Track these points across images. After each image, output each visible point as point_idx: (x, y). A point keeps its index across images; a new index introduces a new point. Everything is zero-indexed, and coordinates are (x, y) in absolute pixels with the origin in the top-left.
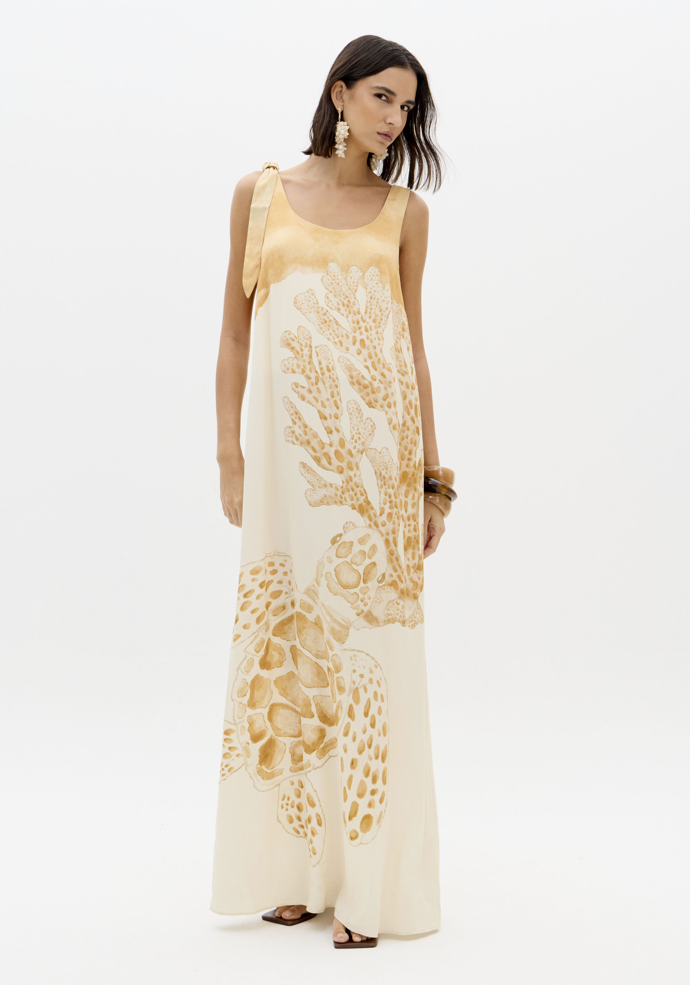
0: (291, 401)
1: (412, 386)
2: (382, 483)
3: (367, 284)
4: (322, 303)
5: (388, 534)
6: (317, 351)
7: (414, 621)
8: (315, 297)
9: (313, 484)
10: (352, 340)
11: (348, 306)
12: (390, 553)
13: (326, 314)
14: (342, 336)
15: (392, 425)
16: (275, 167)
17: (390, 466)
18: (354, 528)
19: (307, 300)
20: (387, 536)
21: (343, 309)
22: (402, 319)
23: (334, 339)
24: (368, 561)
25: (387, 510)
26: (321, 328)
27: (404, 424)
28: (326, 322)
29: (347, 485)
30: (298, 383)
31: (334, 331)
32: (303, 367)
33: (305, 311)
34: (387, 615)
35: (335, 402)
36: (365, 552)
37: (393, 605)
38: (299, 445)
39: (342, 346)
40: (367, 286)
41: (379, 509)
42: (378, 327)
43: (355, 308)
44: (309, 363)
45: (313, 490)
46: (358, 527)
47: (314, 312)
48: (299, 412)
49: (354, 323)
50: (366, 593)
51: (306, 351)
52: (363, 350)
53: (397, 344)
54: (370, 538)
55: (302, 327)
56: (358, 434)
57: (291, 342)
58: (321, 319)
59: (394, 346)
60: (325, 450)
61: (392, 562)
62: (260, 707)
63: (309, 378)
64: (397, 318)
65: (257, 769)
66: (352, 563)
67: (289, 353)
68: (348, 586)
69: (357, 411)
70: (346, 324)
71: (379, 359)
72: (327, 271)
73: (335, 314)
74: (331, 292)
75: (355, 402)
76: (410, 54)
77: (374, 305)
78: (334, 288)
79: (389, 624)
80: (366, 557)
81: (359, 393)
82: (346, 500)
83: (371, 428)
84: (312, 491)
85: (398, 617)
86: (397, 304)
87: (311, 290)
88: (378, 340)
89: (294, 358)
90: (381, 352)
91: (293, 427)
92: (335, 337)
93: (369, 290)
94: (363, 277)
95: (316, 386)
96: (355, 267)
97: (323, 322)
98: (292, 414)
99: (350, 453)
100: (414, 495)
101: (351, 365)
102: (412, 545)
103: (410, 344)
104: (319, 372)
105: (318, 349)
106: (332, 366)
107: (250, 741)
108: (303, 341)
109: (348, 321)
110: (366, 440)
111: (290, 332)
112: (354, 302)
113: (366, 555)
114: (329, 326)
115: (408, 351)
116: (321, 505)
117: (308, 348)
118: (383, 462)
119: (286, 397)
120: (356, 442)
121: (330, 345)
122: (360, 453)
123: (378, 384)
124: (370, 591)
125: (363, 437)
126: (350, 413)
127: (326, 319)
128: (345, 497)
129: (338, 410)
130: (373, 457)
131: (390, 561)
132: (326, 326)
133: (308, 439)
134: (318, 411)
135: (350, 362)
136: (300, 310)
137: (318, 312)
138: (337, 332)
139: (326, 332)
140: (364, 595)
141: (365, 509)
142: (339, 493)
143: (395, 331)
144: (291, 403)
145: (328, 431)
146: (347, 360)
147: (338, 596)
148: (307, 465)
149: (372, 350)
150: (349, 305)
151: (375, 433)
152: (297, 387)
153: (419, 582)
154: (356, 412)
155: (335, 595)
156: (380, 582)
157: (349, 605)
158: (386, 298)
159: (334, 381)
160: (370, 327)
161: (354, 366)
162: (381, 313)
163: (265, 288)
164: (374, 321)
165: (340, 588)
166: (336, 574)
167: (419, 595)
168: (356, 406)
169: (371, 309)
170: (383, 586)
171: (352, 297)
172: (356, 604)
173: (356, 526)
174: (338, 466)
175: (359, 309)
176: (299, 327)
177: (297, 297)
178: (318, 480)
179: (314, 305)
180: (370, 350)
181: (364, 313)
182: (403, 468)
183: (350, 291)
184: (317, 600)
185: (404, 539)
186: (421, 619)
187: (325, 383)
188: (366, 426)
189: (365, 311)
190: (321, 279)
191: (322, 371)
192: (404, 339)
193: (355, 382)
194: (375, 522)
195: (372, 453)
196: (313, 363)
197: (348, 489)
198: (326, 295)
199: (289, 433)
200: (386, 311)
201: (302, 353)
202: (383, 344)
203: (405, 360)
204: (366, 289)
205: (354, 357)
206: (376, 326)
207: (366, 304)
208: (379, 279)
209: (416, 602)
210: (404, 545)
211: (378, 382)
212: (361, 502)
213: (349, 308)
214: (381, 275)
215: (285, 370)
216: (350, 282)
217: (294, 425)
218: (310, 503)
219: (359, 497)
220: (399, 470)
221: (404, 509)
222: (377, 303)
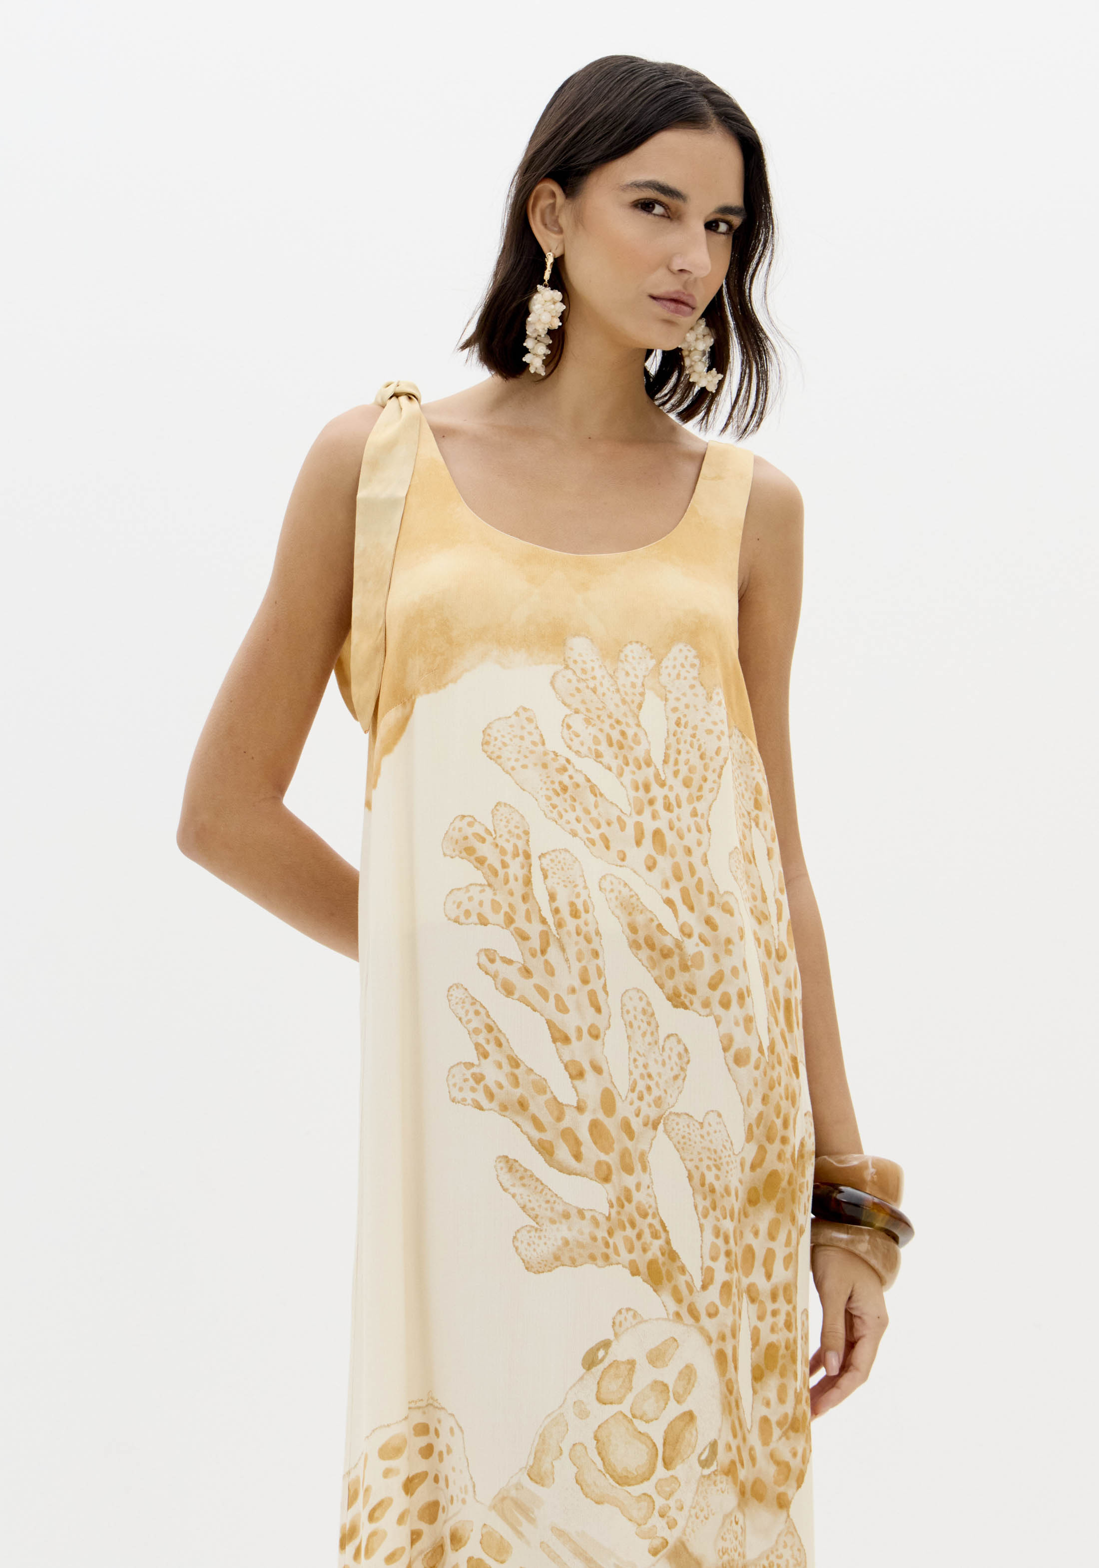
0: (473, 998)
1: (777, 951)
2: (708, 1203)
3: (667, 689)
4: (555, 743)
5: (723, 1338)
6: (544, 866)
8: (537, 727)
9: (534, 1212)
10: (633, 833)
11: (621, 747)
12: (726, 1390)
13: (565, 769)
14: (609, 824)
15: (732, 1051)
16: (410, 394)
17: (727, 1159)
18: (637, 1324)
19: (515, 736)
20: (720, 1342)
21: (608, 754)
22: (754, 779)
23: (588, 832)
24: (674, 1410)
25: (721, 1276)
26: (554, 807)
27: (772, 1049)
28: (565, 789)
29: (619, 1213)
30: (495, 951)
31: (587, 812)
32: (508, 910)
33: (512, 763)
35: (592, 996)
36: (666, 1385)
37: (730, 1525)
38: (495, 1111)
39: (608, 847)
40: (667, 693)
41: (700, 1272)
42: (695, 799)
43: (639, 752)
44: (525, 898)
45: (536, 1230)
46: (646, 1321)
47: (535, 765)
48: (497, 1026)
49: (637, 789)
50: (671, 1494)
51: (515, 867)
52: (660, 859)
53: (745, 842)
54: (678, 1347)
55: (505, 804)
56: (646, 1077)
57: (477, 845)
58: (553, 782)
59: (739, 846)
60: (566, 1123)
61: (729, 1412)
63: (524, 937)
64: (742, 773)
66: (634, 1416)
67: (471, 874)
68: (627, 1477)
69: (645, 1018)
70: (617, 792)
71: (700, 880)
72: (564, 660)
73: (588, 766)
74: (577, 712)
75: (641, 994)
76: (718, 91)
77: (685, 742)
78: (583, 702)
80: (668, 1399)
81: (649, 972)
82: (617, 1252)
83: (677, 1060)
84: (533, 1233)
86: (741, 740)
87: (525, 709)
88: (696, 831)
89: (484, 885)
90: (706, 863)
91: (479, 1065)
92: (591, 827)
93: (672, 703)
94: (657, 670)
95: (543, 959)
96: (635, 646)
97: (559, 789)
98: (476, 1031)
99: (627, 1127)
100: (790, 1233)
101: (632, 896)
102: (779, 1366)
103: (773, 840)
104: (550, 920)
105: (546, 861)
106: (585, 903)
108: (508, 841)
109: (622, 783)
110: (665, 1091)
111: (471, 819)
112: (636, 735)
113: (668, 1392)
114: (575, 800)
115: (769, 859)
116: (557, 1267)
117: (521, 858)
118: (709, 1150)
119: (457, 987)
120: (641, 1098)
121: (577, 847)
122: (650, 1126)
123: (697, 945)
124: (681, 1487)
125: (657, 1084)
126: (628, 1024)
127: (567, 781)
128: (615, 1243)
129: (598, 1015)
130: (683, 1137)
131: (727, 1408)
132: (566, 801)
133: (522, 1096)
134: (547, 1023)
135: (631, 890)
136: (499, 761)
137: (545, 766)
138: (594, 814)
139: (566, 816)
140: (667, 1499)
141: (664, 1272)
142: (601, 1233)
143: (740, 808)
144: (474, 1001)
145: (574, 1073)
146: (622, 883)
147: (606, 1506)
148: (521, 1166)
149: (681, 859)
150: (624, 742)
151: (688, 1073)
152: (492, 961)
153: (795, 1463)
154: (642, 1021)
155: (597, 1503)
156: (705, 1464)
157: (631, 1528)
158: (715, 723)
159: (588, 940)
160: (677, 798)
161: (638, 899)
162: (702, 762)
163: (400, 706)
164: (687, 783)
165: (610, 1484)
166: (597, 1448)
167: (792, 1498)
168: (643, 1004)
169: (679, 752)
170: (713, 1475)
171: (632, 721)
172: (649, 1525)
173: (643, 1318)
174: (599, 1163)
175: (648, 752)
176: (496, 806)
177: (490, 728)
178: (548, 1202)
179: (534, 748)
180: (676, 859)
181: (662, 763)
182: (771, 1163)
183: (623, 708)
184: (525, 1527)
185: (753, 1349)
186: (796, 1559)
187: (566, 946)
188: (666, 1054)
189: (665, 756)
190: (549, 681)
191: (559, 916)
192: (760, 829)
193: (642, 941)
194: (690, 1305)
195: (680, 1126)
196: (534, 898)
197: (623, 1221)
198: (563, 721)
199: (466, 1080)
200: (715, 756)
201: (506, 873)
202: (709, 843)
203: (762, 885)
204: (666, 700)
205: (640, 876)
206: (690, 795)
207: (665, 740)
208: (696, 675)
209: (784, 1515)
210: (752, 1366)
211: (699, 941)
212: (654, 1254)
213: (623, 751)
214: (702, 666)
215: (458, 917)
216: (624, 685)
217: (481, 1058)
218: (528, 1262)
219: (648, 1242)
220: (753, 1167)
221: (763, 1270)
222: (694, 736)
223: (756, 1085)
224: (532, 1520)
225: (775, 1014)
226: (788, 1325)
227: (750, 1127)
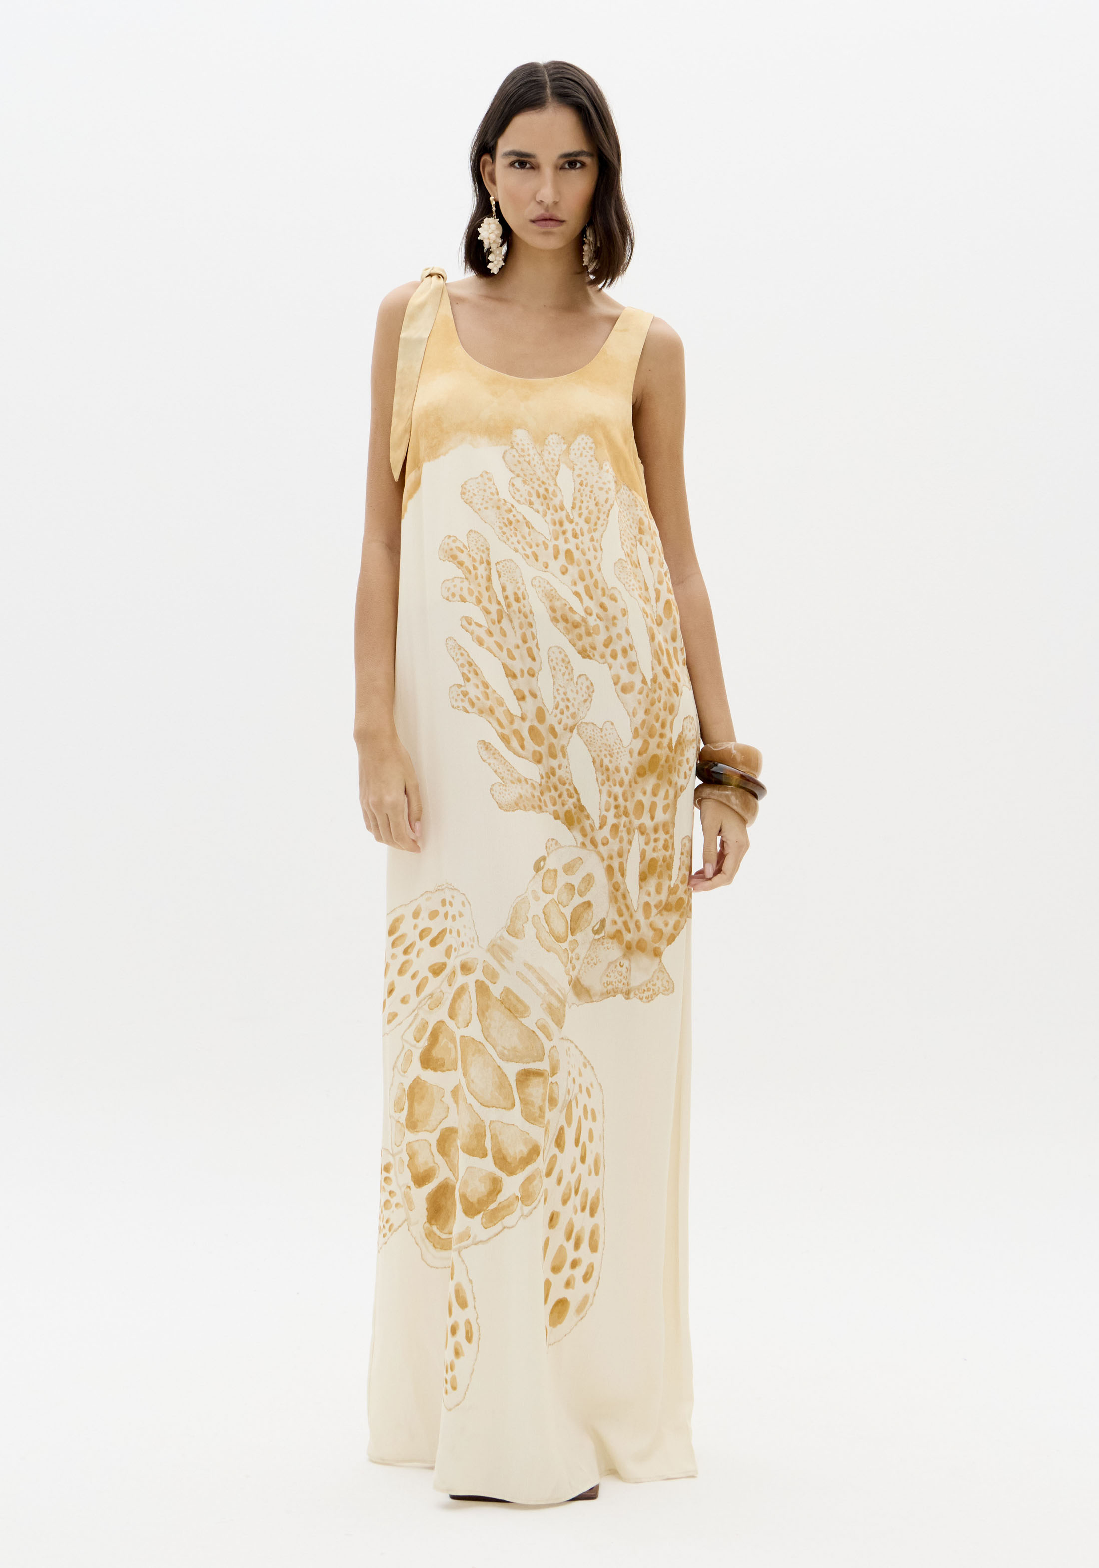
0: (459, 646)
2: (605, 777)
3: (574, 463)
4: (505, 494)
5: (611, 858)
6: (499, 570)
7: (652, 990)
8: (494, 484)
9: (501, 775)
10: (552, 551)
11: (545, 498)
12: (615, 888)
13: (510, 511)
14: (537, 546)
15: (620, 685)
16: (439, 274)
17: (620, 749)
18: (558, 848)
19: (480, 490)
20: (609, 860)
21: (537, 503)
22: (638, 515)
23: (524, 550)
24: (578, 900)
25: (611, 820)
26: (504, 533)
27: (654, 680)
28: (510, 523)
29: (547, 782)
30: (471, 618)
31: (524, 538)
32: (477, 595)
33: (479, 506)
34: (606, 985)
35: (529, 651)
37: (615, 968)
38: (476, 713)
39: (537, 560)
40: (575, 466)
41: (599, 818)
42: (593, 531)
43: (557, 502)
44: (487, 589)
45: (503, 785)
46: (564, 847)
47: (493, 507)
48: (474, 663)
49: (555, 524)
50: (574, 950)
51: (481, 570)
52: (570, 567)
53: (629, 555)
54: (582, 863)
55: (475, 532)
56: (566, 700)
57: (458, 554)
58: (503, 518)
60: (515, 726)
61: (616, 901)
62: (423, 1129)
63: (488, 612)
64: (630, 513)
65: (425, 1230)
66: (559, 902)
67: (452, 570)
68: (559, 938)
69: (564, 665)
70: (542, 526)
71: (596, 581)
72: (511, 443)
73: (523, 510)
74: (518, 476)
75: (560, 650)
77: (586, 496)
78: (522, 470)
79: (608, 997)
80: (575, 894)
81: (565, 636)
82: (546, 805)
83: (586, 691)
84: (501, 787)
85: (621, 985)
86: (629, 492)
87: (487, 473)
88: (593, 551)
89: (463, 578)
90: (600, 570)
91: (465, 686)
92: (526, 547)
93: (577, 472)
94: (568, 451)
95: (499, 626)
96: (554, 436)
97: (507, 523)
98: (462, 665)
99: (553, 730)
100: (667, 791)
101: (552, 590)
102: (657, 872)
103: (654, 552)
104: (503, 602)
105: (499, 567)
106: (523, 593)
107: (411, 1184)
108: (476, 554)
109: (545, 521)
110: (579, 709)
111: (454, 538)
112: (554, 491)
113: (575, 890)
114: (516, 530)
116: (517, 809)
117: (485, 564)
118: (606, 745)
119: (450, 639)
120: (562, 713)
121: (518, 558)
122: (568, 730)
123: (596, 620)
124: (579, 946)
125: (573, 705)
126: (552, 667)
127: (511, 518)
128: (544, 800)
129: (533, 662)
130: (590, 737)
131: (614, 899)
132: (511, 530)
133: (490, 706)
134: (502, 664)
135: (551, 586)
136: (471, 505)
137: (498, 508)
138: (528, 539)
139: (511, 540)
140: (572, 953)
141: (575, 818)
142: (537, 794)
143: (625, 535)
144: (460, 648)
145: (519, 697)
146: (546, 582)
147: (552, 952)
148: (493, 747)
149: (584, 567)
150: (547, 496)
151: (593, 698)
152: (470, 624)
153: (666, 930)
154: (562, 666)
155: (548, 951)
156: (596, 932)
157: (563, 967)
158: (604, 483)
159: (526, 617)
160: (581, 530)
161: (556, 592)
162: (597, 508)
163: (416, 469)
164: (587, 521)
166: (545, 919)
168: (563, 655)
169: (582, 502)
170: (601, 939)
171: (552, 483)
172: (566, 967)
173: (561, 846)
174: (534, 752)
175: (562, 502)
176: (469, 532)
177: (466, 485)
178: (508, 770)
179: (492, 497)
180: (581, 567)
181: (571, 508)
182: (653, 749)
183: (547, 474)
184: (506, 963)
185: (641, 863)
186: (665, 987)
187: (513, 620)
188: (579, 687)
189: (573, 505)
190: (502, 456)
191: (508, 601)
192: (643, 546)
193: (560, 618)
194: (592, 838)
195: (588, 730)
196: (493, 589)
197: (550, 787)
198: (510, 482)
199: (458, 695)
200: (605, 504)
201: (476, 573)
202: (602, 557)
203: (645, 580)
204: (574, 470)
205: (557, 578)
206: (590, 528)
207: (573, 495)
208: (593, 454)
209: (658, 960)
210: (640, 872)
211: (596, 618)
212: (569, 808)
213: (546, 501)
214: (597, 448)
215: (448, 597)
216: (547, 460)
217: (466, 682)
218: (500, 804)
219: (566, 800)
220: (640, 753)
221: (649, 815)
222: (591, 492)
223: (640, 703)
224: (510, 958)
225: (659, 657)
226: (666, 848)
227: (636, 729)
